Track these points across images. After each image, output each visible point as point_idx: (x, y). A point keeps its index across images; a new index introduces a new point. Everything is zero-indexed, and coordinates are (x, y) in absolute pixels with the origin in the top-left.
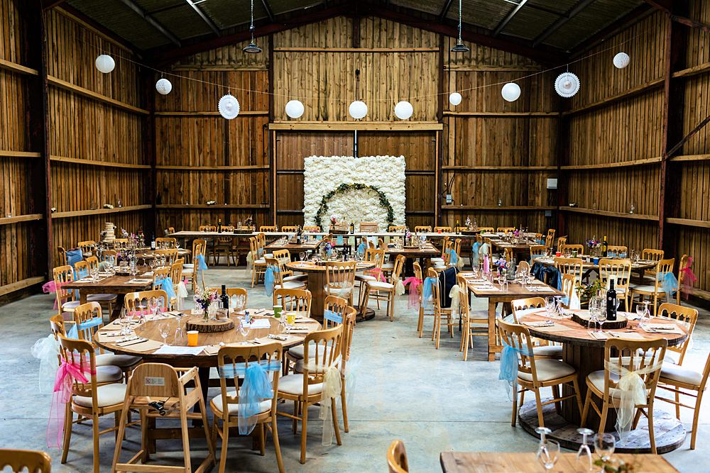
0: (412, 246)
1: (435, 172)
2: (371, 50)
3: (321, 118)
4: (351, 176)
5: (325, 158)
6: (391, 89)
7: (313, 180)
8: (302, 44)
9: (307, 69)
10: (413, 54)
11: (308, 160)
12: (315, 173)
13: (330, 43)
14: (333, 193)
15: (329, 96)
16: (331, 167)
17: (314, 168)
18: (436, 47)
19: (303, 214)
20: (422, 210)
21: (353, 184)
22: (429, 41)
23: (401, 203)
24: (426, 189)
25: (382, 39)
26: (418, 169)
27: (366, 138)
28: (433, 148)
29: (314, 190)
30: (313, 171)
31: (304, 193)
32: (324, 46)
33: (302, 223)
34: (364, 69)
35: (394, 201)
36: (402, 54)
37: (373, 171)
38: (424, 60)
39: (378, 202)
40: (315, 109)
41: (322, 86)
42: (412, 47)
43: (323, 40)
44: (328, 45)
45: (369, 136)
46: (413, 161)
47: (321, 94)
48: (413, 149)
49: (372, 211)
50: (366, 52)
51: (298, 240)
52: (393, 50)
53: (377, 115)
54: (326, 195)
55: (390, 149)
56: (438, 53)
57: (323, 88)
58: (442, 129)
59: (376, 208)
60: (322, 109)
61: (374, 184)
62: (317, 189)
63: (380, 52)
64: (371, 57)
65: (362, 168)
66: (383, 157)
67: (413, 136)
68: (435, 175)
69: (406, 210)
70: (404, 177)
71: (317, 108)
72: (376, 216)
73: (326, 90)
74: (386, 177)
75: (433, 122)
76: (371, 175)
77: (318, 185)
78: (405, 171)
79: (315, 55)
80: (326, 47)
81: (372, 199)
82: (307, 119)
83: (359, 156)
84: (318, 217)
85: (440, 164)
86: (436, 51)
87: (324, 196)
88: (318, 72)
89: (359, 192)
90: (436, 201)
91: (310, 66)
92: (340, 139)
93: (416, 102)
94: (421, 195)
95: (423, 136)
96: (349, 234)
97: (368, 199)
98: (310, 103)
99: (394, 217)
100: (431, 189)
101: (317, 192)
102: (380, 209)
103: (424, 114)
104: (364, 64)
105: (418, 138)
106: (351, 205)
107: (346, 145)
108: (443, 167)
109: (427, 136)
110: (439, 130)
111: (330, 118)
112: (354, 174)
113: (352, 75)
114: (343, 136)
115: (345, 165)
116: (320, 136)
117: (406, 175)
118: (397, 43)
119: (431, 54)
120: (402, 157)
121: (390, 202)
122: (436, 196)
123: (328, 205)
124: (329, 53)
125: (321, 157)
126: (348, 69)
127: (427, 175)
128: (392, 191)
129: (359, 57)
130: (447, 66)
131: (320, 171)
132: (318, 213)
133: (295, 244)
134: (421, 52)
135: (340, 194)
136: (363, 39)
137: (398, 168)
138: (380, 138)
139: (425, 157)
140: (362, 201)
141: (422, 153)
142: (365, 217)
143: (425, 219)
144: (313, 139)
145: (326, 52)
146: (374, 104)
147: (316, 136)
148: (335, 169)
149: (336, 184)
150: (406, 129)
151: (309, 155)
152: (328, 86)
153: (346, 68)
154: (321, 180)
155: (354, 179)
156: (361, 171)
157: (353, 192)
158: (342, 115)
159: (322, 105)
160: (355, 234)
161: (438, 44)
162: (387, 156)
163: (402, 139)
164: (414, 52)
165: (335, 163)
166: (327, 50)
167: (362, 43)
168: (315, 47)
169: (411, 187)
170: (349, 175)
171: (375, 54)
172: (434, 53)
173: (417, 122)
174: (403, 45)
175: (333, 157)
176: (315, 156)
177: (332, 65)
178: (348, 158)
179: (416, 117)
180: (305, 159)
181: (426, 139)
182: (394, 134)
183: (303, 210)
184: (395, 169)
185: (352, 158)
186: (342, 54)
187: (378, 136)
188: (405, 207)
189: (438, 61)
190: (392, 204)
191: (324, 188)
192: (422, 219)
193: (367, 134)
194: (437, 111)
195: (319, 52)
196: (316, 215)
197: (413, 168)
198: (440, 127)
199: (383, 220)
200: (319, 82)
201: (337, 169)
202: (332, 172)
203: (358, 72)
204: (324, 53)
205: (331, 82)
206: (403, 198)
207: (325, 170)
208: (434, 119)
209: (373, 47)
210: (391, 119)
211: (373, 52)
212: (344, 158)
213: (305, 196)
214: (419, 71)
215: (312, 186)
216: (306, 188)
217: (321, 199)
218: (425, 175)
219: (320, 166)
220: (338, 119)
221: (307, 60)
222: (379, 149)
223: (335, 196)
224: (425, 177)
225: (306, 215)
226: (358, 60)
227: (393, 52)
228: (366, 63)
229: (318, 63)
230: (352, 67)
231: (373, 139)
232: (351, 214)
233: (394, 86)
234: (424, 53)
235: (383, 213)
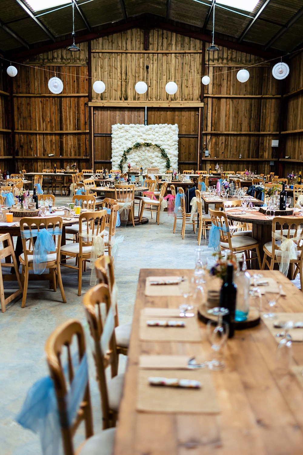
0: (177, 180)
1: (198, 135)
2: (156, 52)
3: (123, 99)
4: (142, 137)
5: (125, 125)
6: (169, 79)
7: (118, 140)
8: (110, 48)
9: (113, 65)
10: (184, 55)
11: (114, 127)
12: (119, 135)
13: (129, 47)
14: (130, 149)
15: (128, 84)
16: (129, 131)
17: (118, 132)
18: (200, 50)
19: (111, 163)
20: (189, 161)
21: (144, 143)
22: (195, 46)
23: (175, 156)
24: (192, 147)
25: (164, 45)
26: (187, 133)
27: (153, 112)
28: (197, 119)
29: (118, 147)
30: (117, 134)
31: (111, 149)
32: (125, 49)
33: (110, 168)
34: (152, 65)
35: (170, 154)
36: (177, 55)
37: (157, 134)
38: (192, 59)
39: (160, 155)
40: (119, 93)
42: (184, 50)
43: (125, 45)
44: (128, 48)
46: (184, 128)
47: (123, 83)
48: (184, 120)
49: (156, 161)
50: (153, 53)
51: (104, 176)
52: (171, 52)
53: (160, 97)
54: (126, 150)
55: (168, 120)
56: (201, 55)
57: (124, 78)
58: (203, 106)
59: (159, 159)
60: (124, 92)
61: (157, 143)
62: (120, 146)
63: (162, 53)
64: (156, 57)
65: (150, 132)
66: (164, 125)
67: (184, 111)
68: (198, 137)
69: (178, 160)
70: (177, 139)
72: (158, 164)
73: (126, 79)
74: (165, 138)
75: (197, 101)
76: (156, 137)
77: (121, 144)
78: (178, 135)
79: (119, 55)
80: (126, 49)
81: (156, 153)
82: (114, 99)
83: (148, 124)
84: (121, 164)
85: (202, 130)
86: (200, 53)
87: (124, 151)
88: (121, 67)
89: (148, 148)
90: (199, 155)
91: (116, 63)
92: (136, 113)
93: (186, 88)
94: (189, 150)
95: (191, 111)
96: (139, 175)
97: (154, 153)
98: (116, 88)
99: (171, 165)
100: (195, 147)
101: (120, 148)
102: (162, 160)
103: (191, 96)
104: (151, 62)
105: (187, 112)
106: (142, 157)
107: (140, 117)
108: (203, 132)
109: (193, 111)
110: (201, 107)
111: (129, 99)
112: (144, 136)
113: (143, 69)
114: (138, 111)
115: (138, 130)
116: (123, 111)
117: (179, 137)
118: (174, 47)
119: (196, 55)
120: (176, 125)
121: (168, 155)
122: (199, 151)
123: (127, 157)
124: (128, 54)
125: (123, 125)
126: (141, 65)
127: (193, 137)
128: (169, 148)
129: (148, 57)
130: (207, 63)
131: (122, 134)
132: (121, 162)
134: (190, 53)
135: (135, 150)
136: (151, 44)
137: (174, 132)
138: (162, 113)
139: (192, 125)
140: (150, 154)
141: (190, 123)
142: (151, 165)
143: (191, 166)
144: (118, 113)
145: (126, 53)
146: (158, 89)
147: (119, 111)
148: (132, 133)
149: (133, 143)
150: (179, 106)
151: (115, 123)
152: (128, 77)
153: (139, 65)
154: (123, 140)
155: (145, 140)
156: (149, 134)
157: (144, 148)
158: (137, 97)
159: (123, 89)
160: (143, 175)
161: (201, 48)
162: (166, 124)
163: (177, 113)
164: (185, 53)
165: (132, 129)
166: (127, 51)
167: (151, 47)
168: (119, 50)
169: (182, 146)
170: (141, 137)
171: (159, 54)
172: (199, 54)
173: (187, 102)
174: (178, 48)
175: (131, 125)
176: (119, 124)
177: (130, 62)
178: (141, 125)
179: (186, 98)
180: (113, 126)
181: (193, 113)
182: (171, 110)
183: (111, 160)
184: (172, 133)
185: (143, 125)
186: (137, 55)
187: (161, 111)
188: (178, 159)
189: (201, 60)
190: (169, 156)
191: (125, 146)
192: (189, 167)
193: (153, 110)
194: (200, 94)
195: (122, 53)
196: (120, 164)
197: (184, 133)
198: (201, 105)
199: (163, 167)
200: (121, 74)
201: (133, 132)
202: (130, 135)
203: (147, 67)
204: (125, 54)
205: (129, 74)
206: (176, 153)
207: (125, 134)
208: (198, 99)
209: (158, 50)
210: (170, 99)
211: (158, 53)
212: (138, 125)
213: (113, 151)
214: (189, 66)
215: (116, 144)
216: (113, 146)
217: (123, 153)
218: (191, 137)
219: (122, 131)
220: (135, 99)
221: (114, 59)
222: (161, 120)
223: (132, 151)
224: (192, 139)
225: (113, 163)
226: (148, 59)
228: (153, 61)
229: (121, 61)
230: (143, 63)
231: (158, 113)
232: (143, 163)
233: (172, 77)
234: (192, 54)
235: (163, 162)
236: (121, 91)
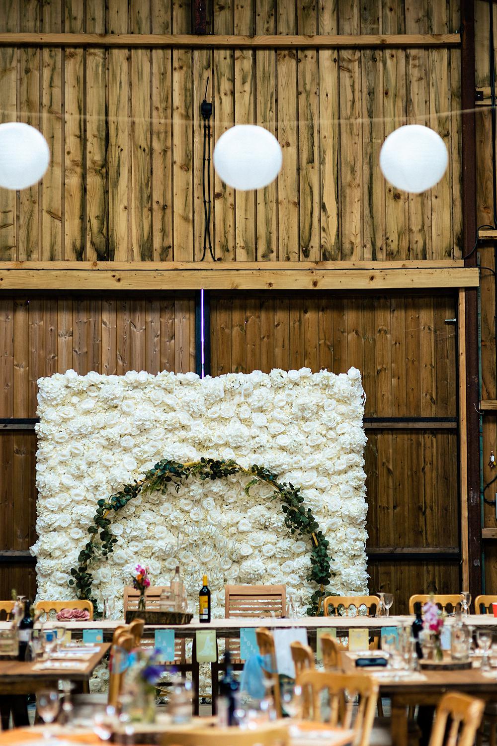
0: (447, 660)
1: (457, 420)
2: (248, 42)
3: (90, 252)
4: (190, 434)
5: (103, 378)
6: (311, 161)
7: (66, 450)
8: (31, 24)
9: (46, 100)
10: (378, 54)
11: (50, 385)
12: (73, 426)
13: (120, 20)
14: (131, 491)
15: (116, 184)
16: (124, 406)
17: (69, 411)
18: (451, 32)
19: (33, 561)
20: (417, 544)
21: (197, 459)
22: (428, 15)
23: (352, 521)
24: (431, 476)
25: (281, 10)
26: (403, 412)
27: (237, 316)
28: (448, 345)
29: (68, 481)
30: (65, 421)
31: (34, 493)
32: (99, 29)
33: (30, 590)
34: (227, 101)
35: (329, 514)
36: (346, 54)
37: (260, 419)
38: (415, 73)
39: (278, 518)
40: (72, 226)
41: (95, 152)
42: (374, 32)
43: (99, 14)
44: (113, 26)
45: (243, 308)
46: (387, 386)
47: (89, 180)
48: (385, 350)
49: (258, 548)
50: (233, 48)
51: (24, 647)
52: (318, 40)
53: (269, 243)
54: (106, 495)
55: (311, 350)
56: (456, 53)
57: (98, 157)
58: (476, 283)
59: (272, 537)
60: (95, 223)
61: (265, 460)
62: (80, 477)
63: (277, 48)
64: (247, 64)
65: (226, 409)
66: (294, 374)
67: (385, 307)
68: (456, 431)
69: (368, 543)
70: (361, 438)
71: (77, 221)
72: (271, 565)
73: (105, 163)
74: (301, 438)
75: (448, 262)
76: (254, 431)
77: (84, 467)
78: (365, 420)
79: (72, 55)
80: (106, 32)
81: (259, 511)
82: (47, 254)
83: (214, 370)
84: (83, 569)
85: (474, 395)
86: (450, 46)
87: (101, 503)
88: (82, 108)
89: (217, 486)
90: (465, 513)
91: (57, 91)
92: (154, 320)
93: (391, 203)
94: (416, 495)
95: (417, 307)
96: (195, 623)
97: (245, 509)
98: (57, 205)
99: (333, 567)
100: (446, 478)
101: (80, 490)
102: (285, 544)
103: (418, 237)
104: (225, 85)
105: (401, 314)
106: (189, 529)
107: (173, 337)
108: (484, 406)
109: (427, 306)
110: (467, 289)
111: (121, 253)
112: (199, 430)
113: (187, 117)
114: (162, 310)
115: (169, 400)
116: (88, 310)
117: (367, 432)
118: (328, 21)
119: (435, 54)
120: (354, 372)
121: (317, 519)
122: (464, 497)
123: (116, 530)
124: (115, 52)
125: (93, 376)
126: (177, 100)
127: (434, 432)
128: (324, 482)
129: (210, 64)
130: (487, 90)
131: (89, 421)
132: (86, 555)
133: (9, 658)
134: (404, 47)
135: (153, 496)
136: (222, 8)
137: (343, 408)
138: (280, 316)
139: (425, 374)
140: (227, 517)
141: (414, 362)
142: (235, 571)
143: (430, 572)
144: (64, 320)
145: (107, 48)
146: (261, 207)
147: (72, 310)
148: (137, 413)
149: (141, 462)
150: (360, 283)
151: (50, 368)
152: (114, 153)
153: (168, 98)
154: (92, 449)
155: (201, 445)
156: (222, 420)
157: (196, 488)
158: (157, 243)
159: (93, 210)
160: (215, 623)
161: (455, 23)
162: (305, 371)
163: (351, 317)
164: (383, 47)
165: (138, 394)
166: (110, 40)
167: (220, 19)
168: (72, 32)
169: (381, 471)
170: (183, 434)
171: (260, 54)
172: (445, 52)
173: (398, 264)
174: (347, 28)
175: (132, 376)
176: (71, 374)
177: (125, 86)
178: (180, 376)
179: (394, 246)
180: (41, 382)
181: (426, 317)
182: (324, 302)
183: (35, 550)
184: (333, 412)
185: (192, 376)
186: (158, 54)
187: (274, 309)
188: (365, 536)
189: (456, 75)
190: (323, 524)
191: (100, 476)
192: (419, 576)
193: (237, 302)
194: (458, 227)
195: (86, 46)
196: (76, 565)
197: (388, 411)
198: (469, 277)
199: (294, 579)
200: (82, 138)
201: (144, 412)
202: (126, 424)
203: (207, 111)
204: (99, 52)
205: (122, 140)
206: (358, 506)
207: (102, 418)
208: (449, 254)
209: (253, 34)
210: (315, 253)
211: (255, 48)
212: (166, 377)
213: (41, 503)
214: (400, 104)
215: (61, 470)
216: (45, 477)
217: (91, 511)
218: (424, 431)
219: (89, 404)
220: (147, 253)
221: (46, 73)
222: (278, 351)
223: (138, 500)
224: (426, 439)
225: (43, 564)
226: (207, 74)
227: (318, 48)
228: (233, 80)
229: (82, 83)
230: (188, 93)
231: (258, 321)
232: (191, 561)
233: (322, 153)
234: (413, 52)
235: (294, 555)
236: (83, 217)
